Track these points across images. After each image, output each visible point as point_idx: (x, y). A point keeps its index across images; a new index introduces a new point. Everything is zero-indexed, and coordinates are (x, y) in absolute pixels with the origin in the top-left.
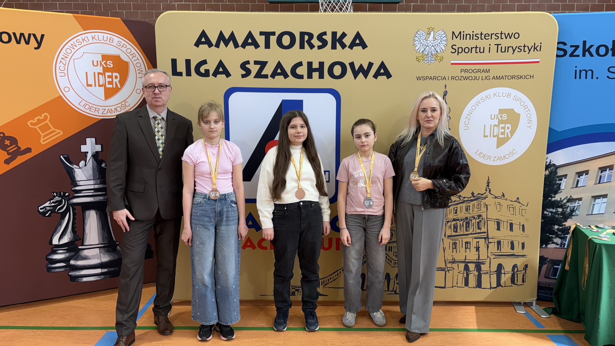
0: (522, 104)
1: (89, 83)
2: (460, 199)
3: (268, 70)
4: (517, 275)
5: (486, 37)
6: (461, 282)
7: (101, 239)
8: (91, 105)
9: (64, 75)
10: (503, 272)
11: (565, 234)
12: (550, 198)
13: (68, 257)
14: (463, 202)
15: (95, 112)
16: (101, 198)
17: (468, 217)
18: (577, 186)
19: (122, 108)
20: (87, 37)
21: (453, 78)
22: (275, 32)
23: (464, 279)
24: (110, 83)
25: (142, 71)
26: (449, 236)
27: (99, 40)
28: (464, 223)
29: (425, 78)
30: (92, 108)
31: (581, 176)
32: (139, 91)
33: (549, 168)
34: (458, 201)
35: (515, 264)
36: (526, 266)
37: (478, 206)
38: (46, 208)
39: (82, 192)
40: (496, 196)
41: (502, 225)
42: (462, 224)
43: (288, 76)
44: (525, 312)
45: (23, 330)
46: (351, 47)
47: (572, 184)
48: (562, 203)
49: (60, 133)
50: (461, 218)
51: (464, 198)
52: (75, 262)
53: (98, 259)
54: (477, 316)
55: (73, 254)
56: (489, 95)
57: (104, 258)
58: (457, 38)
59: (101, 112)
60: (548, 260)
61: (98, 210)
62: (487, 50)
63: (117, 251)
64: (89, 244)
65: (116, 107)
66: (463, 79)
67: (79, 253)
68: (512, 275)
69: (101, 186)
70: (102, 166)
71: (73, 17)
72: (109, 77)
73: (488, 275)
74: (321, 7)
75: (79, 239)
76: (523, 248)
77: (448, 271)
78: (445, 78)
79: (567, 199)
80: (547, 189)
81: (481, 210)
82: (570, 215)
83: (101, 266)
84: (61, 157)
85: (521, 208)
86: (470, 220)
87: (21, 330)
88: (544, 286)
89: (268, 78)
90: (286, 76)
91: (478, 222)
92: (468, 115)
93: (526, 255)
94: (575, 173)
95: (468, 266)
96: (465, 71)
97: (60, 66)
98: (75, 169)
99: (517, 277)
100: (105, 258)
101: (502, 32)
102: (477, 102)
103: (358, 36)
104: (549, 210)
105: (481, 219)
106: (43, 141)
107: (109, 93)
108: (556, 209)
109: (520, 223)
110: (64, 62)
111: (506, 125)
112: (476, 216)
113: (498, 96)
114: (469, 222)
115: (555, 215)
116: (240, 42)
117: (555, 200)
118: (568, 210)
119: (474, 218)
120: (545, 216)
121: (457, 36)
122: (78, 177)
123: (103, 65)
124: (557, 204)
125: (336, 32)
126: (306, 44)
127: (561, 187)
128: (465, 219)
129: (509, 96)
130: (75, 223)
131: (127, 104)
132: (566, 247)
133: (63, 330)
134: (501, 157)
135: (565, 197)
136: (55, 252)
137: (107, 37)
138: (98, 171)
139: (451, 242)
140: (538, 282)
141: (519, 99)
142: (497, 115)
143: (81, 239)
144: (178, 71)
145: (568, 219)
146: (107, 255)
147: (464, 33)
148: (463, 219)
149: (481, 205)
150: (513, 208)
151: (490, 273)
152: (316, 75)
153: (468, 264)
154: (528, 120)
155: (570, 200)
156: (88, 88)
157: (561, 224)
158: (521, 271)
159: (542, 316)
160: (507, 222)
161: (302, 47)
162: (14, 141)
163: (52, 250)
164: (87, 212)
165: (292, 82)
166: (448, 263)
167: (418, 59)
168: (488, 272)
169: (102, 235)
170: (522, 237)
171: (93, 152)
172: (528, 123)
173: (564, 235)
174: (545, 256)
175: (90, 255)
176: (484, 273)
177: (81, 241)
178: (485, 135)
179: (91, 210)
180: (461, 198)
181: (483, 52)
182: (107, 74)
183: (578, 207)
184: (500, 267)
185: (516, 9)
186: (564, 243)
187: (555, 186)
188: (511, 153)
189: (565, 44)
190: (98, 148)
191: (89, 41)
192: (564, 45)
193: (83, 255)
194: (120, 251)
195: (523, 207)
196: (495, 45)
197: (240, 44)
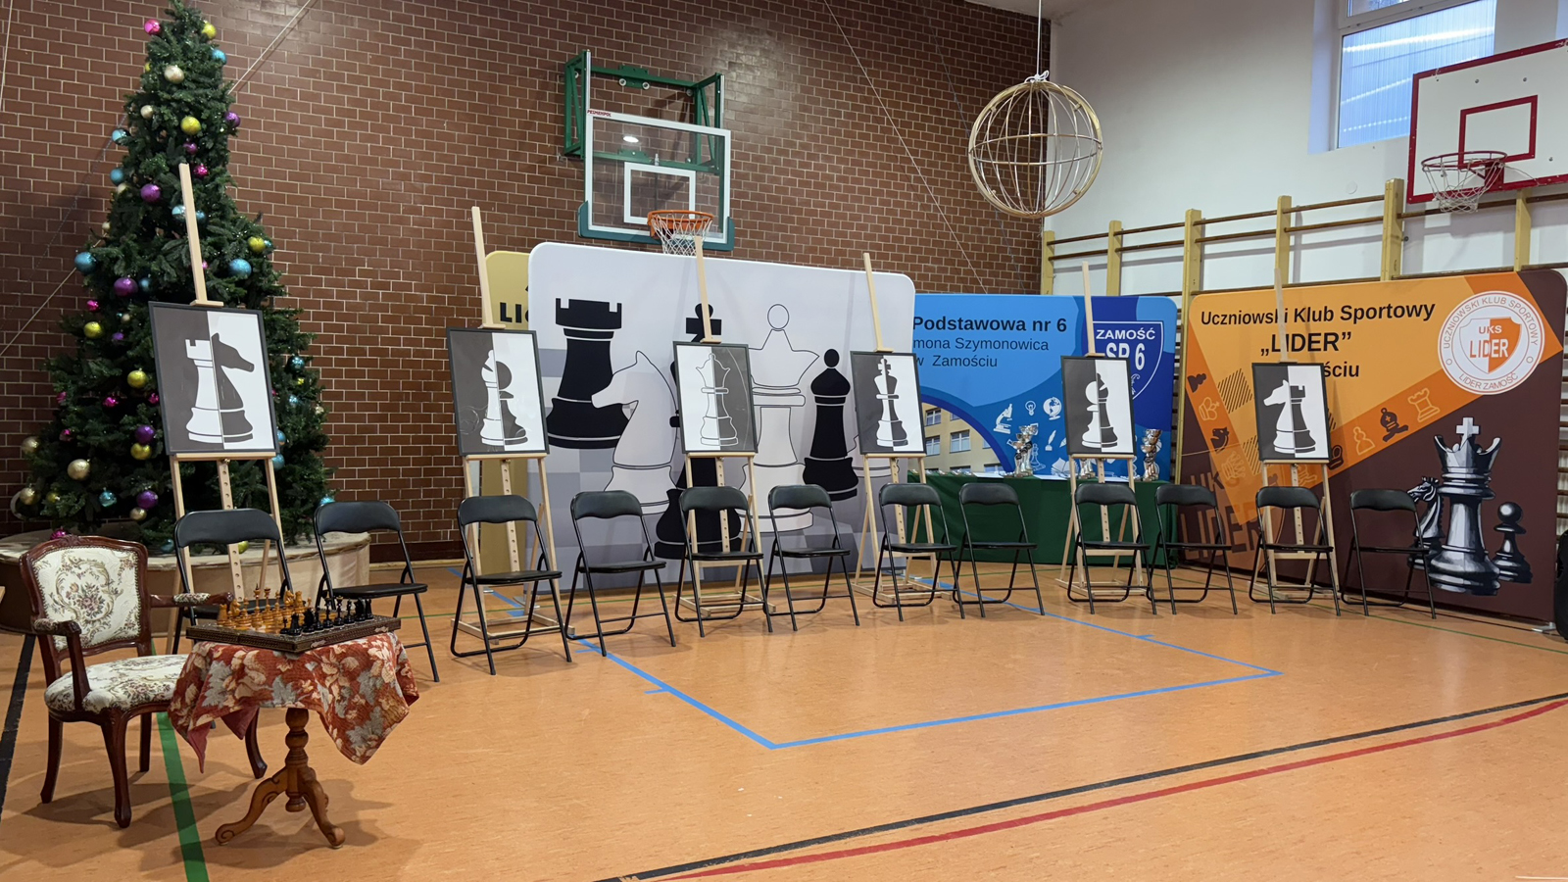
1: (1473, 354)
7: (1469, 542)
8: (1473, 379)
9: (1448, 346)
15: (1476, 387)
16: (1472, 491)
19: (1507, 383)
20: (1477, 301)
24: (1497, 352)
25: (1536, 334)
27: (1489, 302)
30: (1473, 382)
32: (1529, 360)
38: (1416, 493)
39: (1453, 481)
49: (1437, 410)
52: (1437, 562)
53: (1461, 567)
55: (1436, 552)
57: (1468, 567)
59: (1483, 386)
61: (1467, 506)
63: (1484, 562)
64: (1454, 546)
65: (1500, 381)
67: (1443, 554)
69: (1474, 476)
70: (1477, 452)
71: (1465, 279)
72: (1496, 344)
75: (1442, 537)
83: (1465, 575)
84: (1436, 438)
97: (1446, 338)
98: (1447, 453)
100: (1470, 568)
106: (1420, 419)
107: (1495, 364)
110: (1450, 331)
122: (1450, 463)
123: (1490, 331)
130: (1442, 516)
131: (1514, 377)
137: (1499, 298)
143: (1445, 537)
146: (1473, 564)
156: (1472, 359)
162: (1393, 417)
164: (1455, 506)
169: (1469, 538)
171: (1469, 435)
175: (1453, 559)
177: (1446, 539)
179: (1460, 504)
182: (1494, 341)
190: (1476, 430)
191: (1479, 305)
193: (1446, 556)
194: (1487, 563)
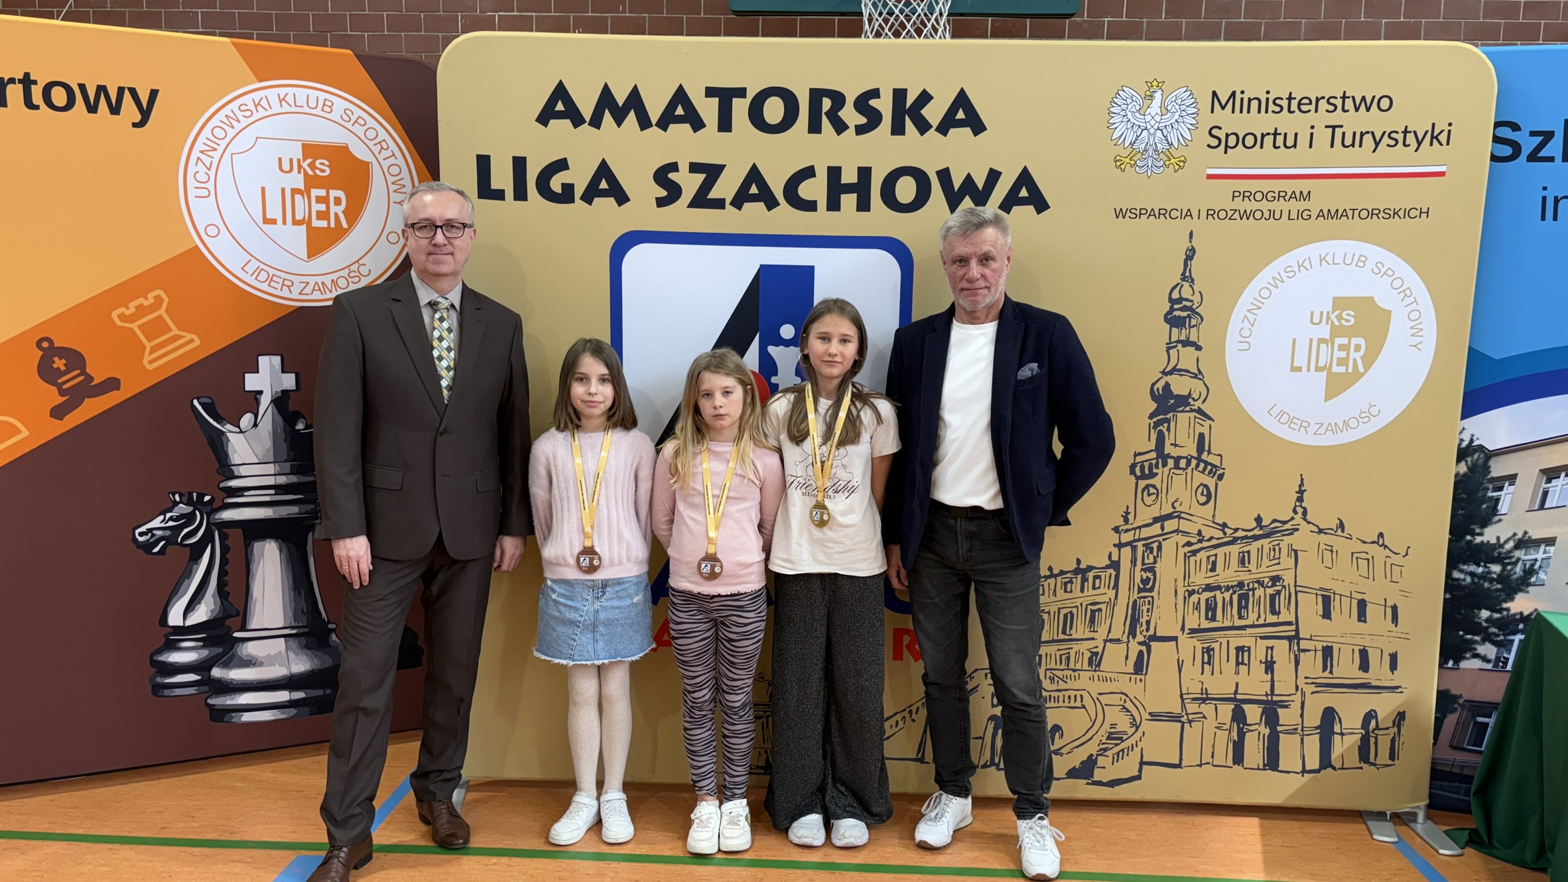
0: (1397, 283)
1: (268, 216)
2: (1225, 533)
3: (725, 188)
4: (1376, 738)
5: (1303, 107)
6: (1224, 753)
7: (290, 614)
8: (272, 272)
9: (205, 193)
10: (1337, 729)
11: (1509, 634)
12: (1469, 538)
13: (207, 660)
14: (1233, 541)
15: (281, 290)
16: (294, 510)
17: (1246, 582)
18: (1542, 507)
19: (350, 280)
20: (266, 97)
21: (1212, 213)
22: (744, 89)
23: (1231, 745)
24: (322, 215)
25: (404, 186)
26: (1193, 631)
27: (296, 106)
28: (1235, 597)
29: (1138, 213)
30: (275, 278)
31: (1553, 481)
32: (393, 237)
33: (1468, 456)
34: (1218, 539)
35: (1372, 710)
36: (1401, 716)
37: (1272, 553)
38: (155, 532)
39: (246, 494)
40: (1321, 527)
41: (1335, 604)
42: (1227, 599)
43: (777, 204)
44: (1396, 839)
45: (85, 844)
46: (944, 128)
47: (1529, 500)
48: (1501, 550)
49: (192, 341)
50: (1226, 584)
51: (1236, 530)
52: (225, 671)
53: (281, 665)
54: (1265, 845)
55: (220, 650)
56: (1308, 260)
57: (297, 664)
58: (1223, 108)
59: (297, 289)
60: (1461, 701)
61: (283, 540)
62: (1303, 141)
63: (330, 646)
64: (261, 627)
65: (334, 276)
66: (1238, 218)
67: (233, 650)
68: (1361, 739)
69: (294, 479)
70: (297, 428)
71: (232, 45)
72: (319, 200)
73: (1297, 738)
74: (867, 26)
75: (234, 613)
76: (1393, 666)
77: (1190, 722)
78: (1189, 214)
79: (1514, 540)
80: (1460, 512)
81: (1279, 564)
82: (1523, 583)
83: (289, 683)
84: (196, 402)
85: (1389, 561)
86: (1249, 590)
87: (82, 843)
88: (1448, 769)
89: (724, 209)
90: (771, 203)
91: (1271, 595)
92: (1248, 311)
93: (1400, 687)
94: (1538, 471)
95: (1244, 711)
96: (1244, 196)
97: (198, 172)
98: (229, 435)
99: (1376, 743)
100: (300, 665)
101: (1345, 92)
102: (1274, 278)
103: (962, 100)
104: (1465, 567)
105: (1280, 588)
106: (151, 362)
107: (319, 242)
108: (1485, 567)
109: (1385, 599)
110: (207, 160)
111: (1353, 339)
112: (1266, 580)
113: (1331, 262)
114: (1247, 595)
115: (1482, 582)
116: (654, 116)
117: (1482, 542)
118: (1519, 569)
119: (1261, 583)
120: (1456, 583)
121: (1223, 104)
122: (236, 455)
123: (305, 170)
124: (1488, 553)
125: (906, 90)
126: (825, 122)
127: (1499, 508)
128: (1237, 586)
129: (1361, 264)
130: (226, 573)
131: (364, 271)
132: (1509, 667)
133: (186, 849)
134: (1336, 424)
135: (1510, 534)
136: (172, 646)
137: (318, 98)
138: (285, 441)
139: (1199, 646)
140: (1433, 759)
141: (1390, 273)
142: (1328, 312)
143: (241, 614)
144: (493, 186)
145: (1516, 594)
146: (304, 656)
147: (1242, 96)
148: (1232, 587)
149: (1280, 549)
150: (1368, 560)
151: (1302, 730)
152: (849, 200)
153: (1243, 706)
154: (1411, 328)
155: (1524, 543)
156: (266, 227)
157: (1498, 607)
158: (1388, 728)
159: (1441, 851)
160: (1351, 597)
161: (815, 127)
162: (75, 359)
163: (167, 639)
164: (257, 545)
165: (786, 219)
166: (1189, 701)
167: (1118, 163)
168: (1296, 729)
169: (294, 604)
170: (1391, 639)
171: (276, 392)
172: (1412, 335)
173: (1505, 635)
174: (1454, 692)
175: (261, 655)
176: (1287, 732)
177: (241, 617)
178: (1295, 365)
179: (268, 540)
180: (1228, 531)
181: (1295, 146)
182: (315, 192)
183: (1545, 561)
184: (1329, 715)
185: (1383, 35)
186: (1504, 658)
187: (1484, 504)
188: (1366, 416)
189: (1515, 127)
190: (289, 381)
191: (271, 108)
192: (1513, 131)
193: (245, 653)
194: (337, 647)
195: (1395, 559)
196: (1327, 127)
197: (654, 123)
